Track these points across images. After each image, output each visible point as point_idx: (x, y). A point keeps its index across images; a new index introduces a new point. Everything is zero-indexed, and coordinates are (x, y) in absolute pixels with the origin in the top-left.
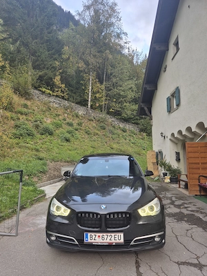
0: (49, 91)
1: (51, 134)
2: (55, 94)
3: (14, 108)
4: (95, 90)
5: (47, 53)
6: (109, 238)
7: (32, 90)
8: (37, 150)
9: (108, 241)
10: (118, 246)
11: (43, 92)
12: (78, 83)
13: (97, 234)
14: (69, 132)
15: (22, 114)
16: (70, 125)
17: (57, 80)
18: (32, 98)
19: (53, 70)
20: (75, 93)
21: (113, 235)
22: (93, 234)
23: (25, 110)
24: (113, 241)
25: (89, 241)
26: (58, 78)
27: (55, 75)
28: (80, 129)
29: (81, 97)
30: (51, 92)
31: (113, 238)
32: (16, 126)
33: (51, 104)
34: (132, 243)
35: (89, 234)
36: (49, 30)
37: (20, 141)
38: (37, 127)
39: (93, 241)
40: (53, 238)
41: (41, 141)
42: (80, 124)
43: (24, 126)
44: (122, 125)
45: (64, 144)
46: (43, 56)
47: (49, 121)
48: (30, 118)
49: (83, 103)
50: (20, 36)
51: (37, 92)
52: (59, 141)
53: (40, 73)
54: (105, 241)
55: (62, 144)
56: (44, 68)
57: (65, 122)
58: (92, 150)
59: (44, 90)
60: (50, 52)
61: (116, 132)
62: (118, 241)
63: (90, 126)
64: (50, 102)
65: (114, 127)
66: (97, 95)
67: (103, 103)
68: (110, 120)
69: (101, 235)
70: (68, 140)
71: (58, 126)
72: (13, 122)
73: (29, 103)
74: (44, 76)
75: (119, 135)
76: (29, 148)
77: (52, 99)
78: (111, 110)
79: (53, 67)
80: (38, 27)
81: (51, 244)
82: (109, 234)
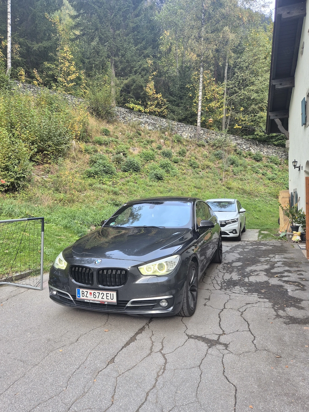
0: (138, 107)
1: (137, 169)
2: (147, 110)
3: (91, 137)
4: (208, 96)
5: (134, 48)
6: (101, 296)
7: (116, 109)
8: (115, 193)
9: (100, 299)
10: (110, 306)
11: (132, 110)
12: (182, 88)
13: (89, 291)
14: (163, 166)
15: (100, 144)
16: (167, 155)
17: (150, 88)
18: (116, 121)
19: (143, 73)
20: (178, 105)
21: (105, 293)
22: (85, 290)
23: (105, 138)
24: (105, 300)
25: (81, 297)
26: (151, 84)
27: (147, 81)
28: (182, 161)
29: (187, 110)
30: (142, 108)
31: (105, 297)
32: (92, 161)
33: (142, 127)
34: (129, 305)
35: (81, 290)
36: (136, 12)
37: (94, 181)
38: (118, 161)
39: (85, 298)
40: (55, 293)
41: (123, 181)
42: (182, 153)
43: (101, 161)
44: (254, 150)
45: (154, 183)
46: (129, 54)
47: (136, 152)
48: (111, 149)
49: (190, 119)
50: (97, 29)
51: (123, 110)
52: (148, 179)
53: (126, 82)
54: (96, 299)
55: (151, 183)
56: (131, 72)
57: (159, 152)
58: (195, 191)
59: (132, 105)
60: (139, 46)
61: (240, 162)
62: (110, 300)
63: (199, 155)
64: (141, 123)
65: (239, 154)
66: (213, 104)
67: (223, 116)
68: (234, 143)
69: (92, 291)
70: (159, 178)
71: (148, 158)
72: (88, 156)
73: (110, 128)
74: (132, 85)
75: (245, 167)
76: (104, 190)
77: (143, 119)
78: (236, 126)
79: (144, 69)
80: (120, 10)
81: (52, 297)
82: (101, 292)
